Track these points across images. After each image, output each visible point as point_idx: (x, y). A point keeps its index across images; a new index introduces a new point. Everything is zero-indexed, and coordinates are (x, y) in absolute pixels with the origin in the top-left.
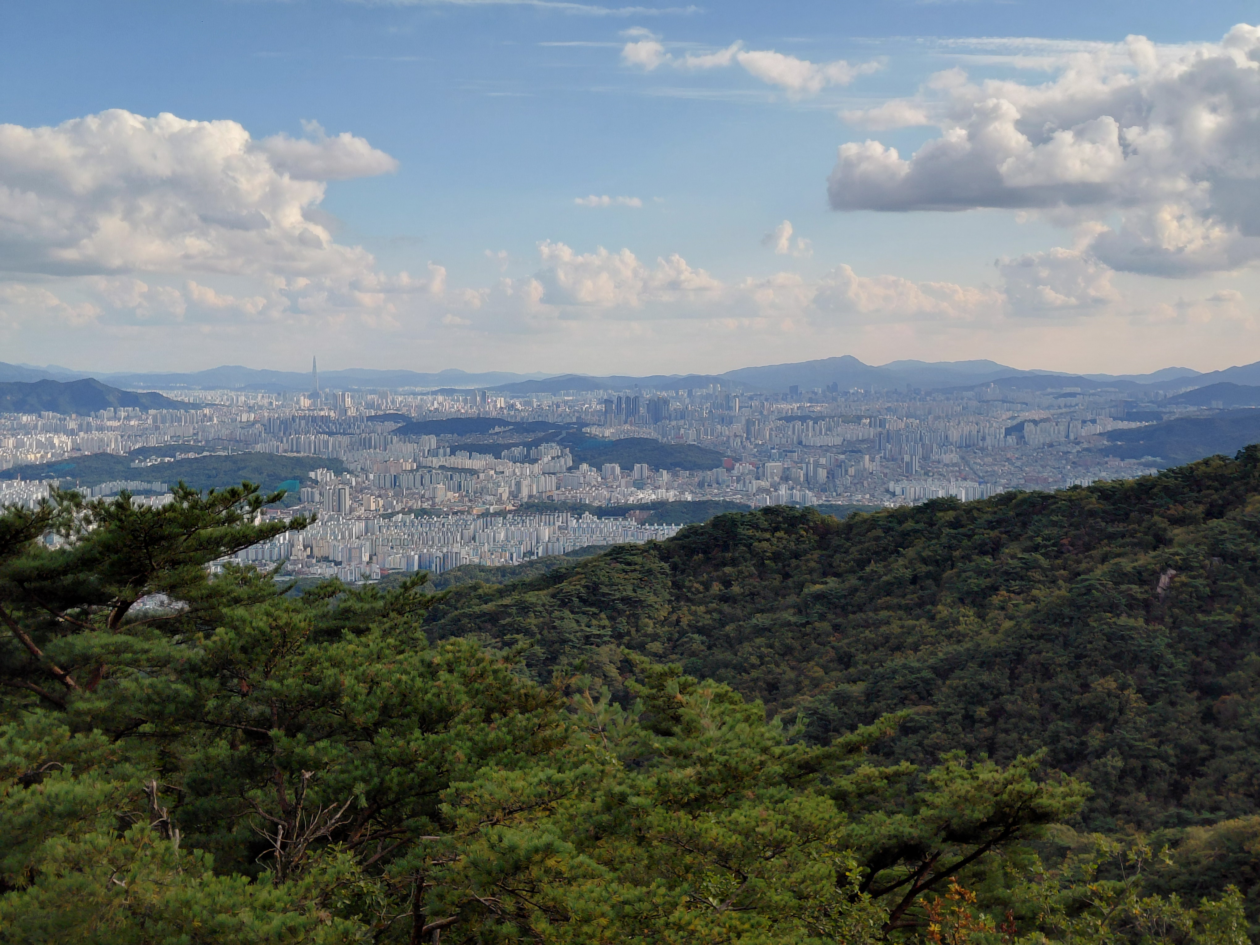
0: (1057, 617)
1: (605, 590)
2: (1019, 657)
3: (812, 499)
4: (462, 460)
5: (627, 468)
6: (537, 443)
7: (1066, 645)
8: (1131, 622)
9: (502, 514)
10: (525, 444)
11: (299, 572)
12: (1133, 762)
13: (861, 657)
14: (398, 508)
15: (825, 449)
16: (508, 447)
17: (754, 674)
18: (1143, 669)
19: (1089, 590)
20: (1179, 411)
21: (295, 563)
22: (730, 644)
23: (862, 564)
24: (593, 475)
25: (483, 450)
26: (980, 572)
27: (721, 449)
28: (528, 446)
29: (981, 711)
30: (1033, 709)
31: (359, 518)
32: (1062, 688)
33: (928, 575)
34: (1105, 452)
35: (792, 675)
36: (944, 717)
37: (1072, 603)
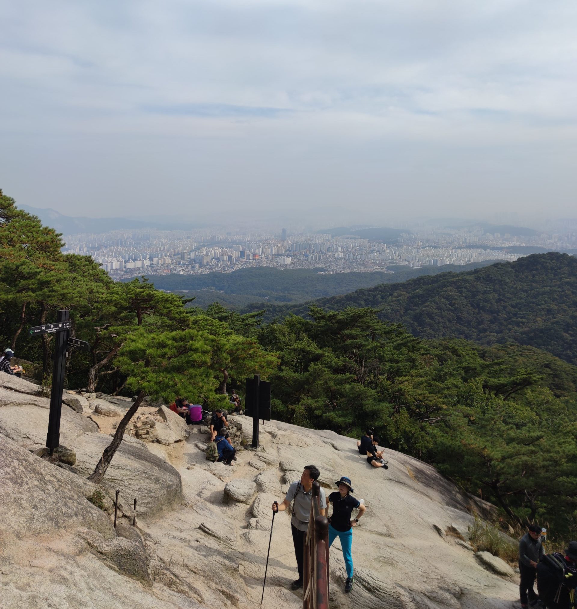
1: (491, 276)
5: (503, 235)
11: (397, 263)
14: (427, 245)
21: (396, 260)
31: (415, 248)
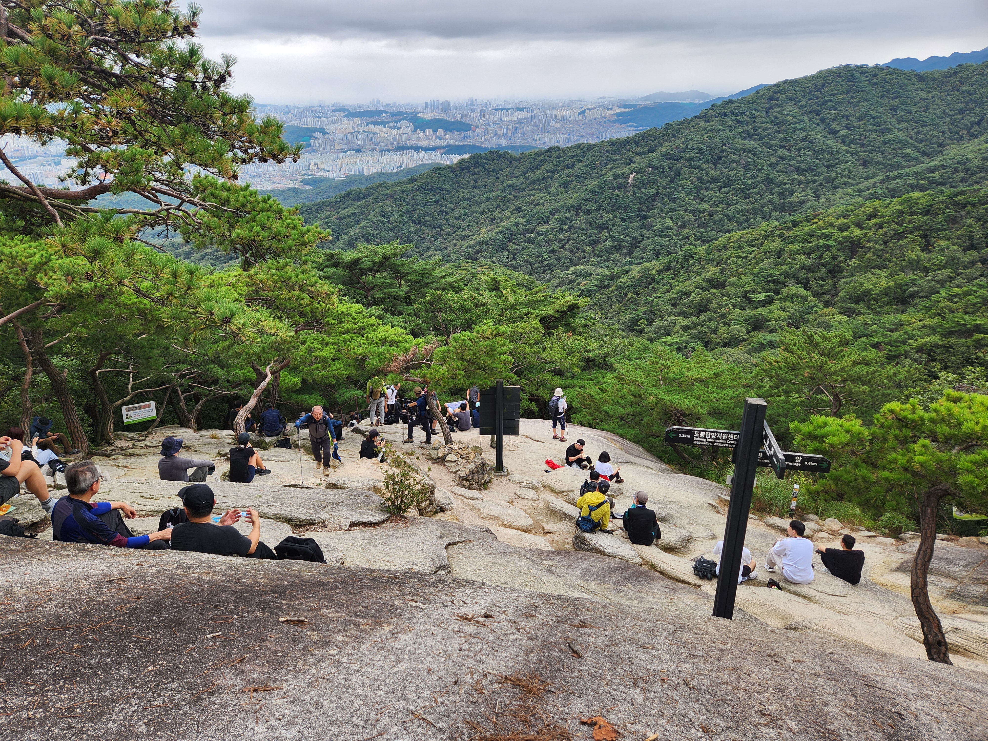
0: (593, 192)
2: (579, 207)
3: (505, 143)
4: (371, 128)
5: (435, 131)
6: (400, 121)
7: (596, 202)
8: (619, 193)
9: (388, 150)
10: (395, 121)
11: (313, 175)
12: (616, 243)
13: (524, 208)
14: (347, 148)
15: (511, 122)
16: (389, 122)
17: (486, 215)
18: (622, 210)
19: (605, 181)
20: (644, 103)
21: (312, 171)
22: (477, 204)
23: (525, 173)
24: (422, 135)
25: (379, 124)
26: (567, 175)
27: (470, 122)
28: (396, 122)
29: (565, 227)
30: (583, 226)
31: (334, 153)
32: (594, 218)
33: (549, 177)
34: (615, 121)
35: (500, 215)
36: (553, 229)
37: (599, 187)
